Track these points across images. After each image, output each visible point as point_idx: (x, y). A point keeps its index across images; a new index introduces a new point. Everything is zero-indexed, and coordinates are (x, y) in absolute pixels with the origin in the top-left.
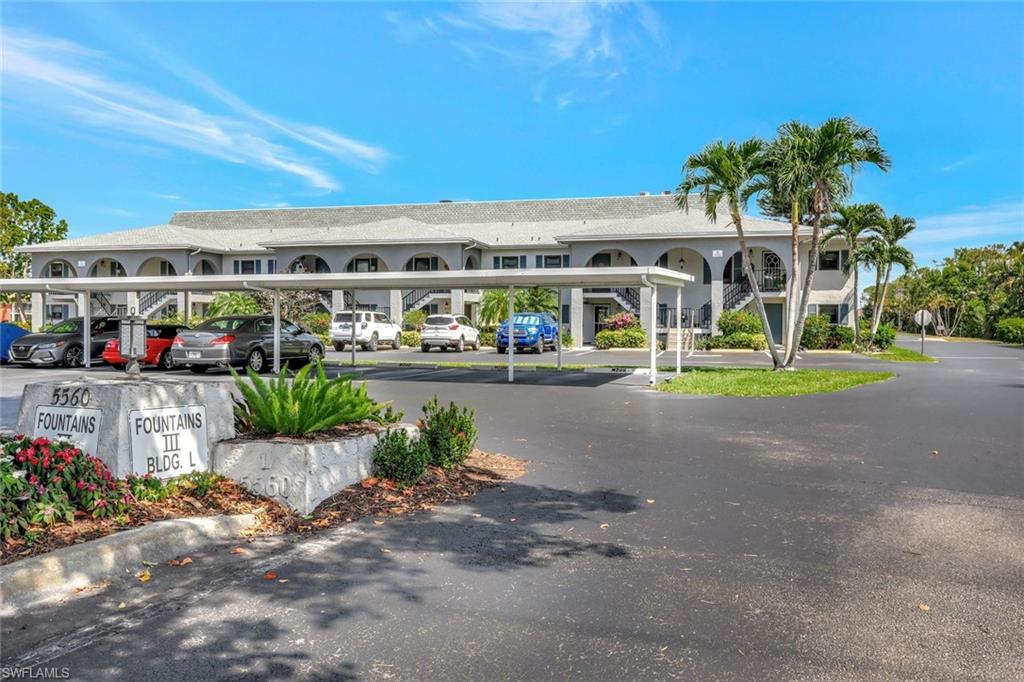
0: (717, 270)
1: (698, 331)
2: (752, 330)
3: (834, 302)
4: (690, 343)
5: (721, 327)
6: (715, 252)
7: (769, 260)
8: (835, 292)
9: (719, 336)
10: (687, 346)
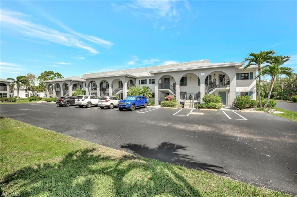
0: (203, 80)
1: (196, 101)
2: (216, 101)
3: (247, 91)
4: (192, 106)
5: (204, 100)
6: (201, 74)
7: (221, 77)
8: (247, 87)
9: (203, 104)
10: (191, 107)
